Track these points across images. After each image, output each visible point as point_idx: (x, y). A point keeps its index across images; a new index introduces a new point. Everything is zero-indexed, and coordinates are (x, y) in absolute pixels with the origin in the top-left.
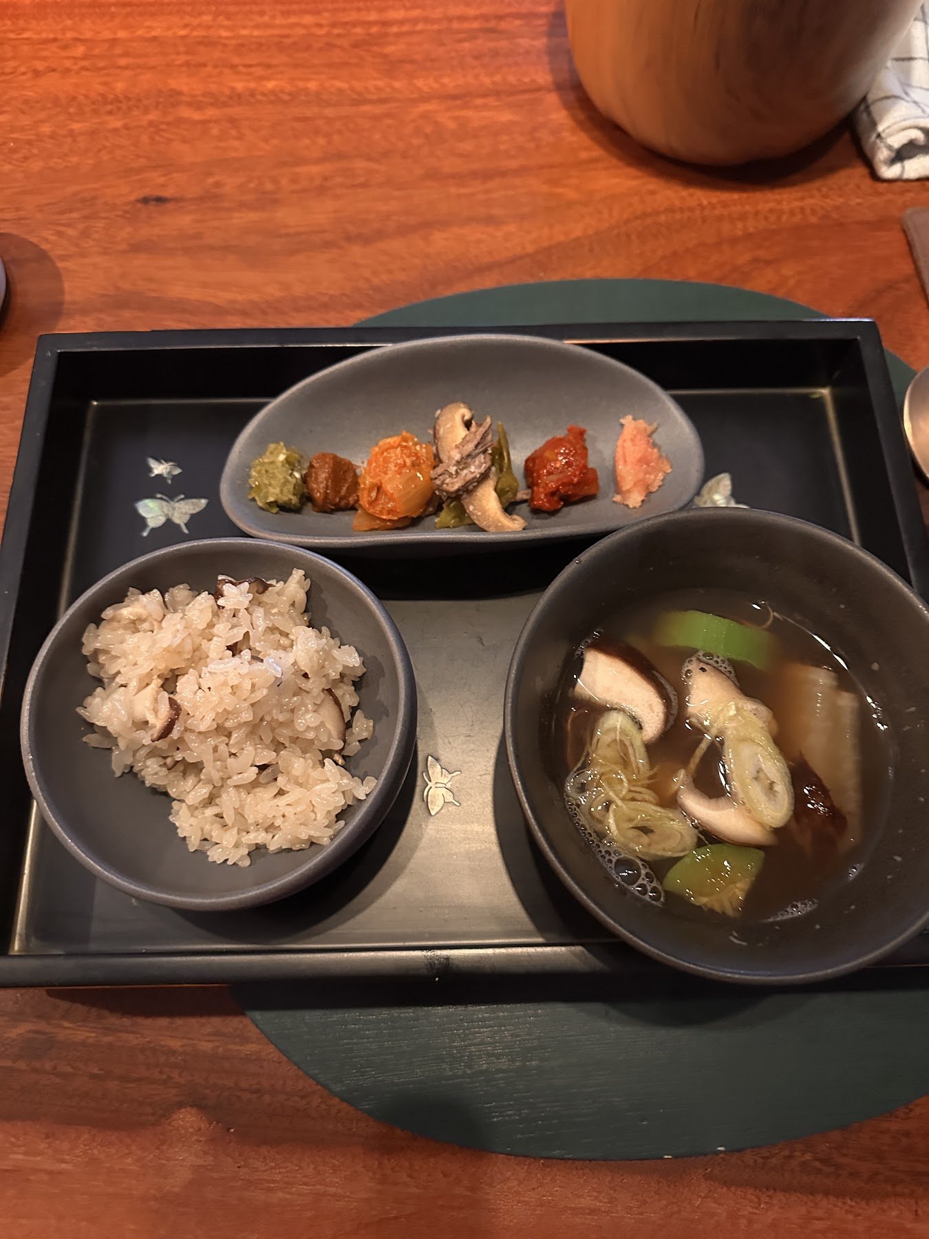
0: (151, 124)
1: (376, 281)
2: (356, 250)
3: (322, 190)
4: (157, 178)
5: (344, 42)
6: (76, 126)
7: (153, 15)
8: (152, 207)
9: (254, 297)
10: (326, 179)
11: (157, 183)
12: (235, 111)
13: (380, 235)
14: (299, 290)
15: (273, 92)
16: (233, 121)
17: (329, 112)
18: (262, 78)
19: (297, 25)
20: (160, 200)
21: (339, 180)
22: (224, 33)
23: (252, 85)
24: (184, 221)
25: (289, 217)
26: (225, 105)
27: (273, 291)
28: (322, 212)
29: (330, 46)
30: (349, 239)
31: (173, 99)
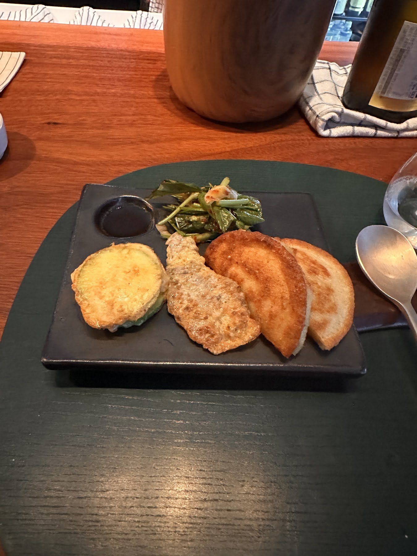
0: (57, 99)
1: (154, 157)
2: (145, 146)
3: (132, 125)
4: (56, 116)
5: (147, 80)
6: (23, 98)
7: (65, 68)
8: (51, 126)
9: (95, 159)
10: (134, 121)
11: (55, 118)
12: (96, 97)
13: (158, 141)
14: (116, 158)
15: (113, 93)
16: (94, 101)
17: (137, 100)
18: (109, 88)
19: (128, 74)
20: (55, 124)
21: (139, 122)
22: (95, 75)
23: (105, 90)
24: (65, 131)
25: (116, 133)
26: (92, 96)
27: (104, 158)
28: (131, 132)
29: (140, 81)
30: (143, 142)
31: (69, 92)
